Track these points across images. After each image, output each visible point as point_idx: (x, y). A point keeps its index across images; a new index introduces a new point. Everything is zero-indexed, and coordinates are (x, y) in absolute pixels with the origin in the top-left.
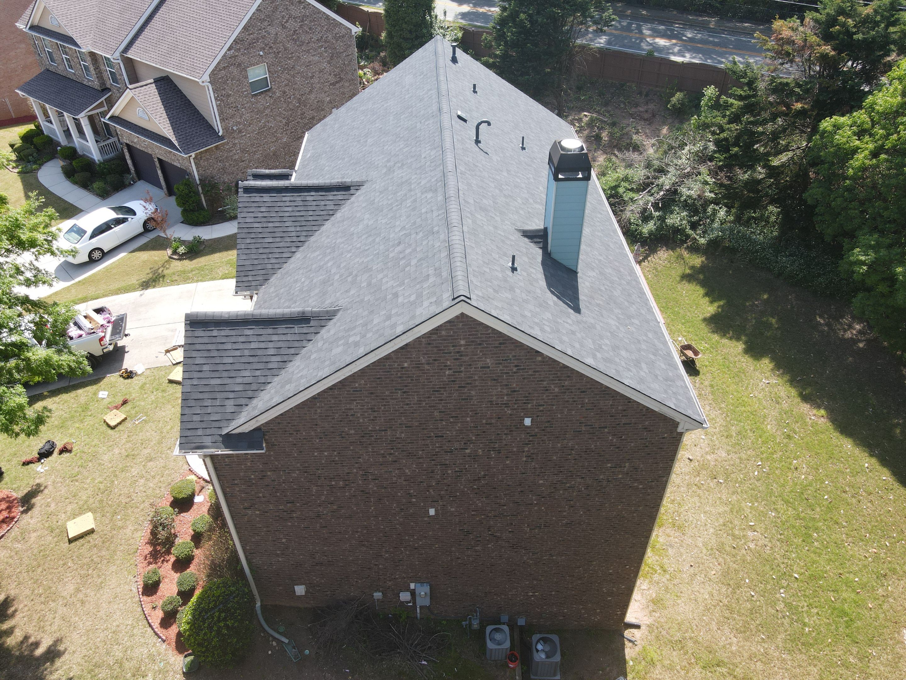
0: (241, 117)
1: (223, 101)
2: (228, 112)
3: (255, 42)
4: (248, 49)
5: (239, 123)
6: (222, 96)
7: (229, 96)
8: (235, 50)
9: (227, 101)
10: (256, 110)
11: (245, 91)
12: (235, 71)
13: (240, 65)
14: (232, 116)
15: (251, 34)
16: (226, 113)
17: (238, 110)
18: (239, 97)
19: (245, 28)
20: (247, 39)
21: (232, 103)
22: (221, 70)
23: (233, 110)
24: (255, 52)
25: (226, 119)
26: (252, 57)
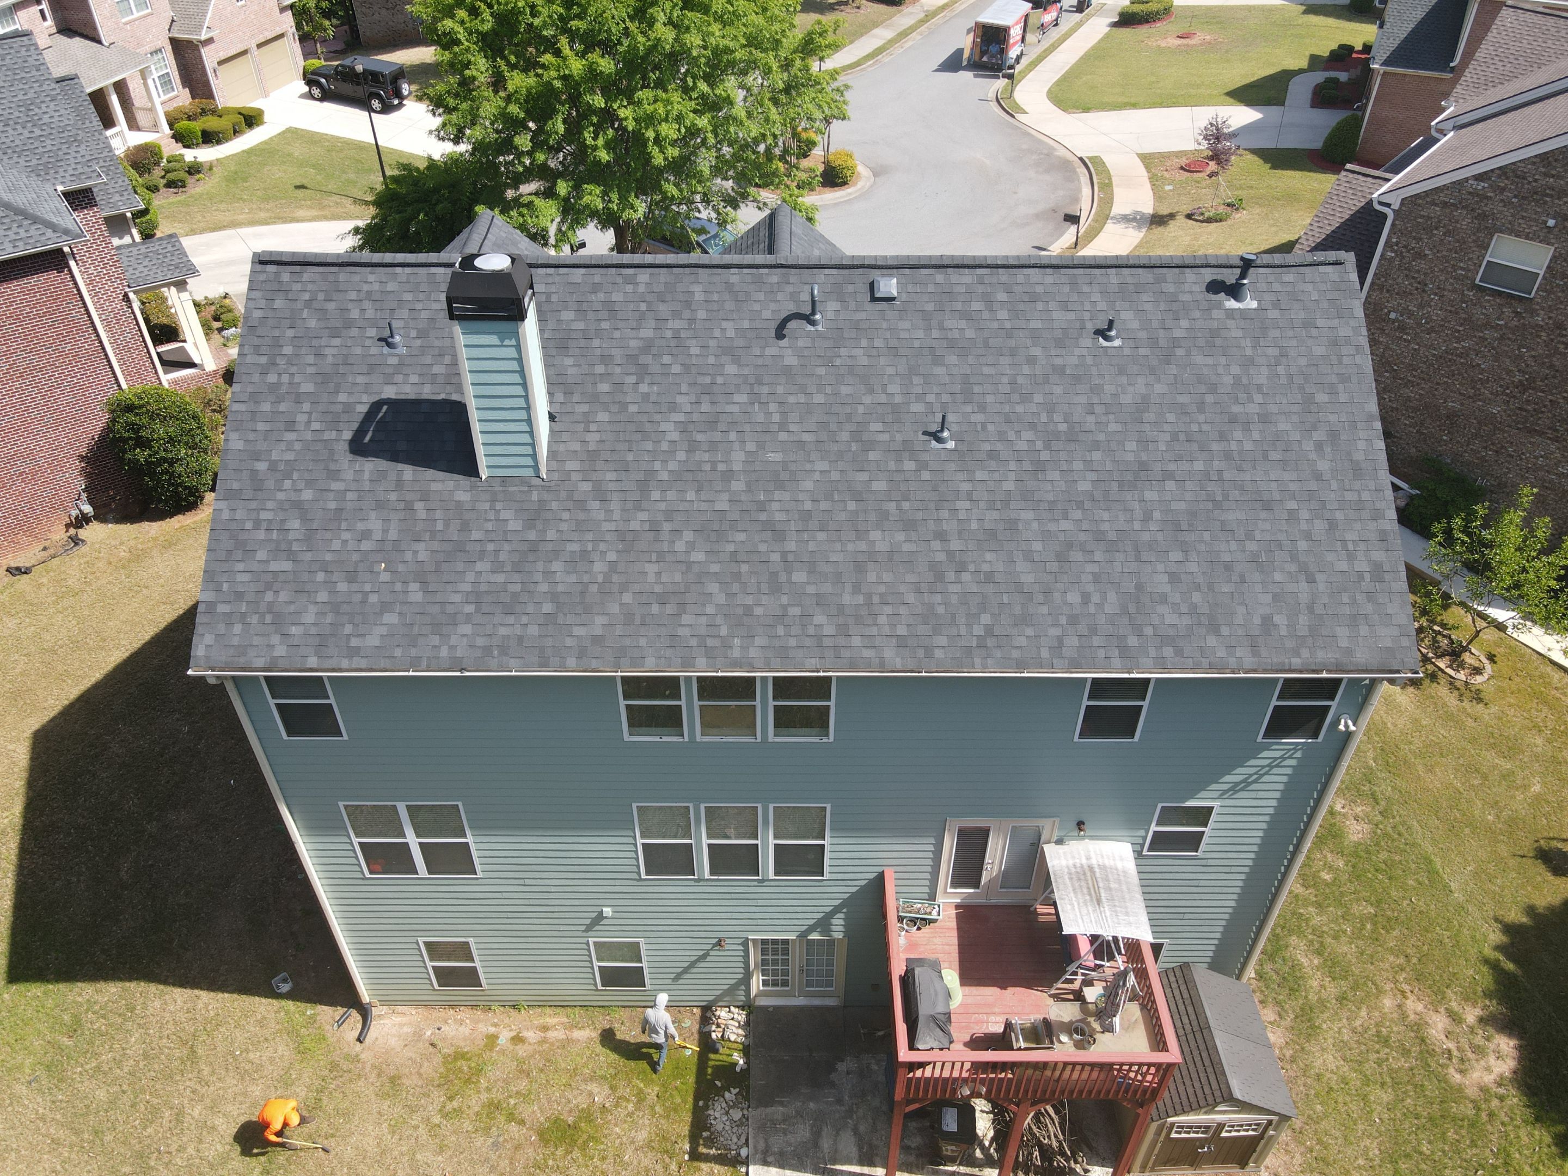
0: (1421, 307)
1: (1403, 257)
2: (1400, 280)
3: (1551, 196)
4: (1524, 198)
5: (1411, 315)
6: (1405, 247)
7: (1420, 255)
8: (1491, 186)
9: (1410, 263)
10: (1463, 316)
11: (1462, 269)
12: (1465, 222)
13: (1484, 216)
14: (1404, 294)
15: (1553, 176)
16: (1394, 279)
17: (1424, 291)
18: (1441, 270)
19: (1544, 157)
20: (1536, 181)
21: (1418, 272)
22: (1436, 205)
23: (1411, 284)
24: (1536, 213)
25: (1388, 291)
26: (1523, 218)
